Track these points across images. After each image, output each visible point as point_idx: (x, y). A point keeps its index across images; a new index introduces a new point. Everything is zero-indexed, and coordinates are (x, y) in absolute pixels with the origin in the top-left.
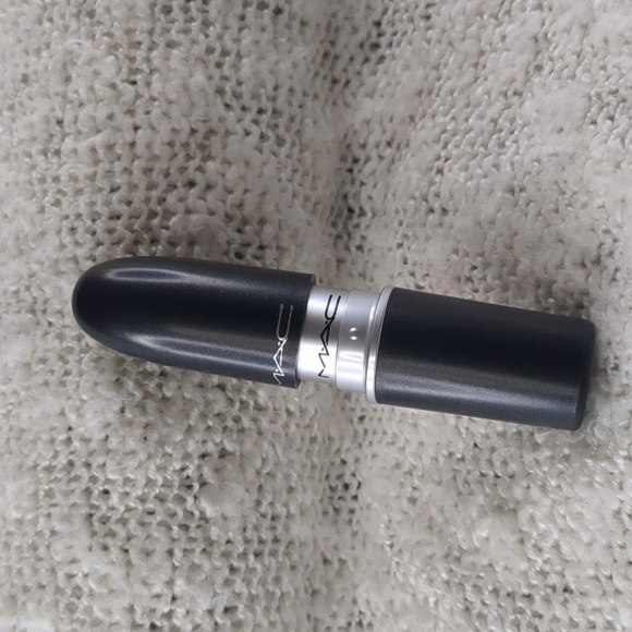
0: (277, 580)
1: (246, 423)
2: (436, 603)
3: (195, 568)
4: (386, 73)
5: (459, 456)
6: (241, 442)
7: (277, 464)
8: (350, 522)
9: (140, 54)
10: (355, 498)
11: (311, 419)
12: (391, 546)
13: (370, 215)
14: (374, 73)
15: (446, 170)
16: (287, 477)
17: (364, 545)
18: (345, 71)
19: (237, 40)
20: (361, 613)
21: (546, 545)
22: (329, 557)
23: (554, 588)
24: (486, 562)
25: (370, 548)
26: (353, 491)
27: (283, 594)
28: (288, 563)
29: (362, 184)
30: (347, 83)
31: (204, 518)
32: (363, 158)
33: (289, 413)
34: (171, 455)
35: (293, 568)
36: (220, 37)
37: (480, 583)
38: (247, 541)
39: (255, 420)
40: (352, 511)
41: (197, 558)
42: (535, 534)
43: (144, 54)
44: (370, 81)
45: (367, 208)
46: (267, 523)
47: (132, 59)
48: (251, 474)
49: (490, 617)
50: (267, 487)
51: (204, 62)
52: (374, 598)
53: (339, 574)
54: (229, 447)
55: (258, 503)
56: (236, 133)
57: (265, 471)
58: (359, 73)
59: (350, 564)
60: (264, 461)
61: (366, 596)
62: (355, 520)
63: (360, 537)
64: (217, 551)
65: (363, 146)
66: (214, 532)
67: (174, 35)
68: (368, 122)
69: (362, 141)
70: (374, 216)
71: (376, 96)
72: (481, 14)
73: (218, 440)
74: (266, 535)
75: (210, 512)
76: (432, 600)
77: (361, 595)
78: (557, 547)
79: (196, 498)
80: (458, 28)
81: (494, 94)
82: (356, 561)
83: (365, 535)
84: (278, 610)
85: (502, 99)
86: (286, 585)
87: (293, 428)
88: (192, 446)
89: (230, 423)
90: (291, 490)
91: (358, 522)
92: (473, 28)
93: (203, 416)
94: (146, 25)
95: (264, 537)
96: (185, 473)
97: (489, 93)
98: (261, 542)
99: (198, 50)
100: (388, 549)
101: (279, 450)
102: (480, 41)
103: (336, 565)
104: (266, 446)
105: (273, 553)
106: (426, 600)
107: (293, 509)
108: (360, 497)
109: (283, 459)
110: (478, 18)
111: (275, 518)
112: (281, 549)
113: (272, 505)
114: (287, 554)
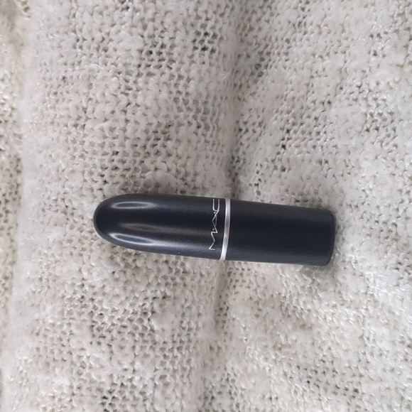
0: (189, 361)
1: (178, 280)
2: (270, 370)
3: (146, 356)
4: (262, 83)
5: (283, 295)
6: (174, 291)
7: (193, 302)
8: (223, 327)
9: (131, 79)
10: (226, 315)
13: (242, 162)
14: (256, 82)
16: (198, 308)
17: (231, 339)
19: (188, 71)
20: (228, 374)
22: (213, 345)
24: (294, 352)
25: (234, 340)
26: (225, 311)
27: (191, 368)
28: (195, 352)
29: (241, 144)
31: (152, 330)
33: (201, 275)
34: (138, 298)
35: (197, 354)
36: (178, 69)
37: (290, 362)
38: (174, 342)
39: (182, 279)
40: (224, 322)
41: (148, 351)
42: (320, 342)
43: (134, 79)
45: (242, 158)
46: (185, 333)
47: (127, 81)
48: (178, 307)
49: (295, 379)
50: (187, 314)
51: (167, 85)
52: (236, 367)
53: (217, 354)
54: (168, 293)
55: (182, 322)
56: (183, 125)
57: (186, 306)
59: (223, 348)
60: (186, 300)
61: (231, 366)
62: (225, 326)
63: (229, 335)
64: (158, 348)
65: (245, 123)
66: (157, 337)
67: (152, 69)
68: (250, 110)
69: (245, 120)
70: (244, 163)
72: (314, 55)
73: (163, 290)
74: (184, 339)
75: (156, 328)
76: (267, 369)
77: (229, 365)
79: (149, 320)
80: (300, 62)
82: (226, 347)
83: (231, 334)
84: (188, 376)
86: (193, 364)
87: (203, 283)
88: (149, 294)
89: (170, 281)
90: (199, 315)
91: (228, 327)
92: (309, 62)
93: (156, 277)
94: (136, 62)
95: (183, 340)
96: (144, 307)
98: (181, 342)
99: (165, 78)
100: (245, 341)
101: (195, 294)
102: (312, 71)
103: (216, 350)
104: (188, 292)
105: (187, 348)
106: (264, 368)
107: (200, 325)
108: (228, 314)
109: (197, 299)
110: (312, 57)
111: (190, 329)
112: (192, 345)
113: (189, 323)
114: (194, 348)
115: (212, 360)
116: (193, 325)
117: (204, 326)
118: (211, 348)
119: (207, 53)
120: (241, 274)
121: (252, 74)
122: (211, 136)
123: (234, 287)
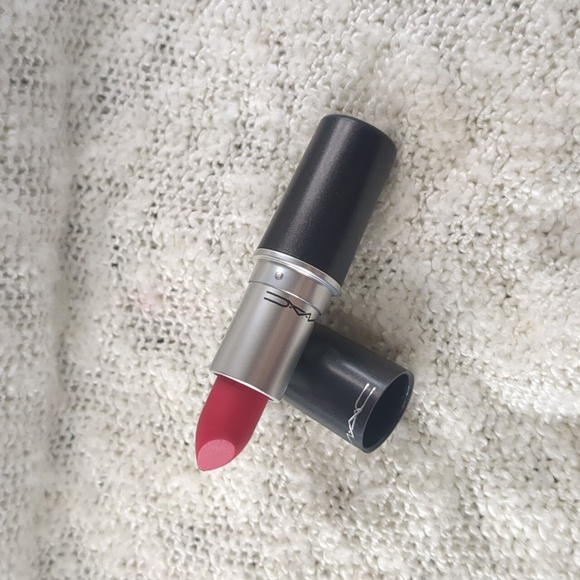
0: (15, 518)
2: (137, 527)
4: (109, 123)
7: (18, 437)
8: (65, 464)
10: (70, 446)
11: (42, 398)
12: (101, 485)
13: (86, 232)
14: (99, 120)
15: (159, 215)
17: (76, 480)
18: (77, 117)
20: (72, 528)
21: (217, 497)
22: (49, 491)
23: (220, 526)
24: (174, 503)
25: (81, 484)
26: (67, 441)
27: (19, 528)
28: (23, 504)
29: (82, 207)
30: (78, 125)
32: (85, 187)
35: (26, 506)
37: (169, 518)
40: (67, 456)
44: (96, 127)
45: (85, 227)
46: (9, 481)
49: (176, 542)
50: (11, 456)
52: (84, 520)
53: (56, 500)
57: (10, 444)
58: (87, 119)
59: (65, 494)
60: (10, 436)
61: (76, 517)
62: (69, 462)
63: (72, 475)
65: (87, 178)
68: (92, 160)
69: (86, 173)
70: (89, 233)
71: (100, 140)
76: (133, 525)
77: (73, 516)
78: (223, 499)
81: (202, 162)
82: (69, 492)
83: (77, 474)
84: (16, 539)
85: (208, 167)
86: (21, 520)
90: (26, 453)
91: (72, 463)
95: (8, 491)
97: (198, 161)
100: (98, 487)
101: (21, 426)
103: (54, 496)
104: (11, 426)
105: (13, 501)
106: (129, 524)
107: (28, 467)
108: (74, 445)
109: (22, 433)
111: (15, 476)
112: (19, 496)
113: (14, 468)
114: (23, 499)
115: (49, 511)
116: (19, 469)
117: (34, 466)
118: (47, 494)
119: (27, 89)
120: (93, 392)
121: (94, 108)
122: (39, 203)
123: (84, 408)
